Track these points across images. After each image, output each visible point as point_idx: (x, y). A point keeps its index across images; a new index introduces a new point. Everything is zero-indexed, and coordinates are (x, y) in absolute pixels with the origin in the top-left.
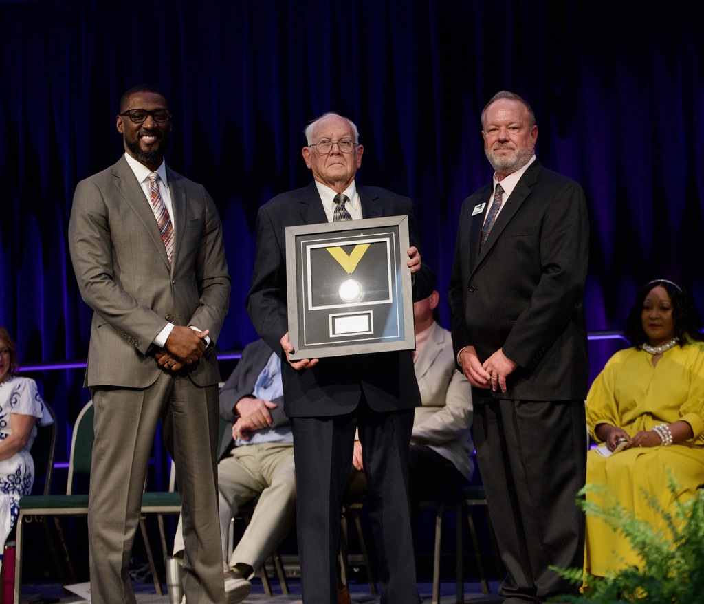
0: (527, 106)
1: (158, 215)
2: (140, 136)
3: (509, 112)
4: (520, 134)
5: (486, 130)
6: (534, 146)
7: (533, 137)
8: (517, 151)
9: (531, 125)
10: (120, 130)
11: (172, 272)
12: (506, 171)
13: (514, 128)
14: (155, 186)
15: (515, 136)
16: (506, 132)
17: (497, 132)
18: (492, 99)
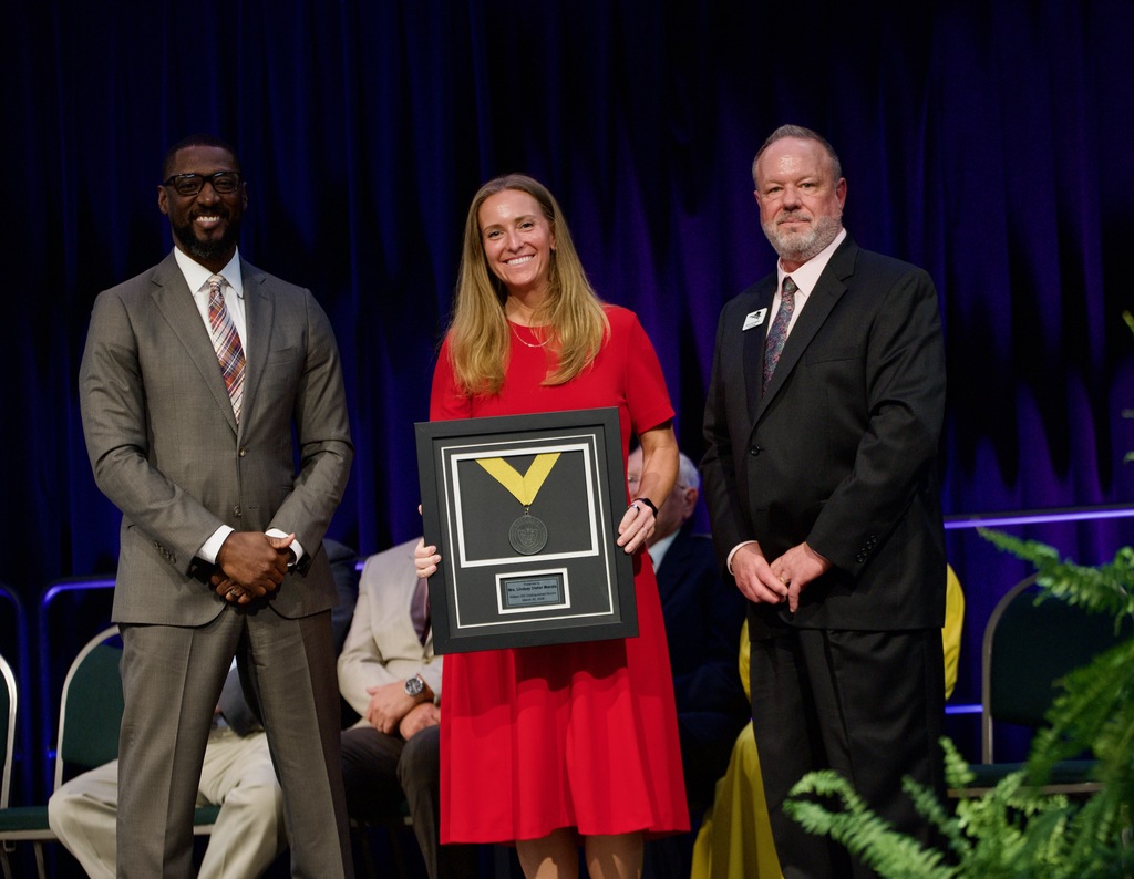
0: (827, 147)
1: (219, 343)
2: (194, 217)
3: (799, 160)
4: (818, 194)
5: (762, 191)
6: (841, 214)
7: (840, 197)
8: (815, 224)
9: (835, 179)
10: (162, 209)
11: (239, 439)
12: (799, 258)
13: (808, 185)
14: (217, 297)
15: (810, 198)
16: (795, 192)
17: (780, 193)
18: (769, 139)
